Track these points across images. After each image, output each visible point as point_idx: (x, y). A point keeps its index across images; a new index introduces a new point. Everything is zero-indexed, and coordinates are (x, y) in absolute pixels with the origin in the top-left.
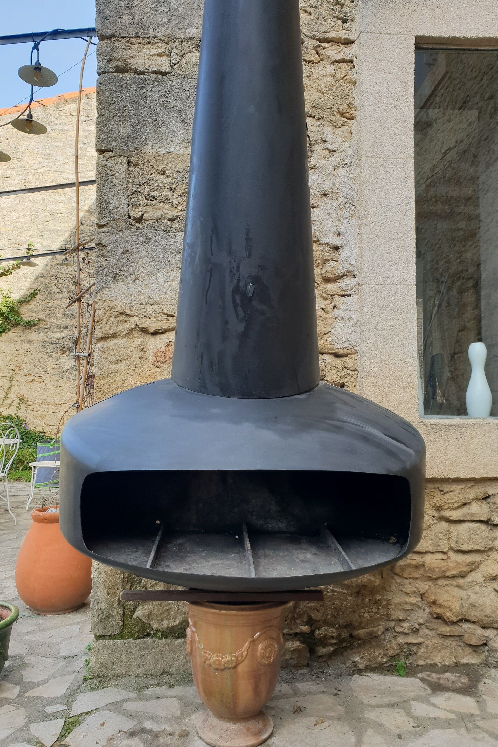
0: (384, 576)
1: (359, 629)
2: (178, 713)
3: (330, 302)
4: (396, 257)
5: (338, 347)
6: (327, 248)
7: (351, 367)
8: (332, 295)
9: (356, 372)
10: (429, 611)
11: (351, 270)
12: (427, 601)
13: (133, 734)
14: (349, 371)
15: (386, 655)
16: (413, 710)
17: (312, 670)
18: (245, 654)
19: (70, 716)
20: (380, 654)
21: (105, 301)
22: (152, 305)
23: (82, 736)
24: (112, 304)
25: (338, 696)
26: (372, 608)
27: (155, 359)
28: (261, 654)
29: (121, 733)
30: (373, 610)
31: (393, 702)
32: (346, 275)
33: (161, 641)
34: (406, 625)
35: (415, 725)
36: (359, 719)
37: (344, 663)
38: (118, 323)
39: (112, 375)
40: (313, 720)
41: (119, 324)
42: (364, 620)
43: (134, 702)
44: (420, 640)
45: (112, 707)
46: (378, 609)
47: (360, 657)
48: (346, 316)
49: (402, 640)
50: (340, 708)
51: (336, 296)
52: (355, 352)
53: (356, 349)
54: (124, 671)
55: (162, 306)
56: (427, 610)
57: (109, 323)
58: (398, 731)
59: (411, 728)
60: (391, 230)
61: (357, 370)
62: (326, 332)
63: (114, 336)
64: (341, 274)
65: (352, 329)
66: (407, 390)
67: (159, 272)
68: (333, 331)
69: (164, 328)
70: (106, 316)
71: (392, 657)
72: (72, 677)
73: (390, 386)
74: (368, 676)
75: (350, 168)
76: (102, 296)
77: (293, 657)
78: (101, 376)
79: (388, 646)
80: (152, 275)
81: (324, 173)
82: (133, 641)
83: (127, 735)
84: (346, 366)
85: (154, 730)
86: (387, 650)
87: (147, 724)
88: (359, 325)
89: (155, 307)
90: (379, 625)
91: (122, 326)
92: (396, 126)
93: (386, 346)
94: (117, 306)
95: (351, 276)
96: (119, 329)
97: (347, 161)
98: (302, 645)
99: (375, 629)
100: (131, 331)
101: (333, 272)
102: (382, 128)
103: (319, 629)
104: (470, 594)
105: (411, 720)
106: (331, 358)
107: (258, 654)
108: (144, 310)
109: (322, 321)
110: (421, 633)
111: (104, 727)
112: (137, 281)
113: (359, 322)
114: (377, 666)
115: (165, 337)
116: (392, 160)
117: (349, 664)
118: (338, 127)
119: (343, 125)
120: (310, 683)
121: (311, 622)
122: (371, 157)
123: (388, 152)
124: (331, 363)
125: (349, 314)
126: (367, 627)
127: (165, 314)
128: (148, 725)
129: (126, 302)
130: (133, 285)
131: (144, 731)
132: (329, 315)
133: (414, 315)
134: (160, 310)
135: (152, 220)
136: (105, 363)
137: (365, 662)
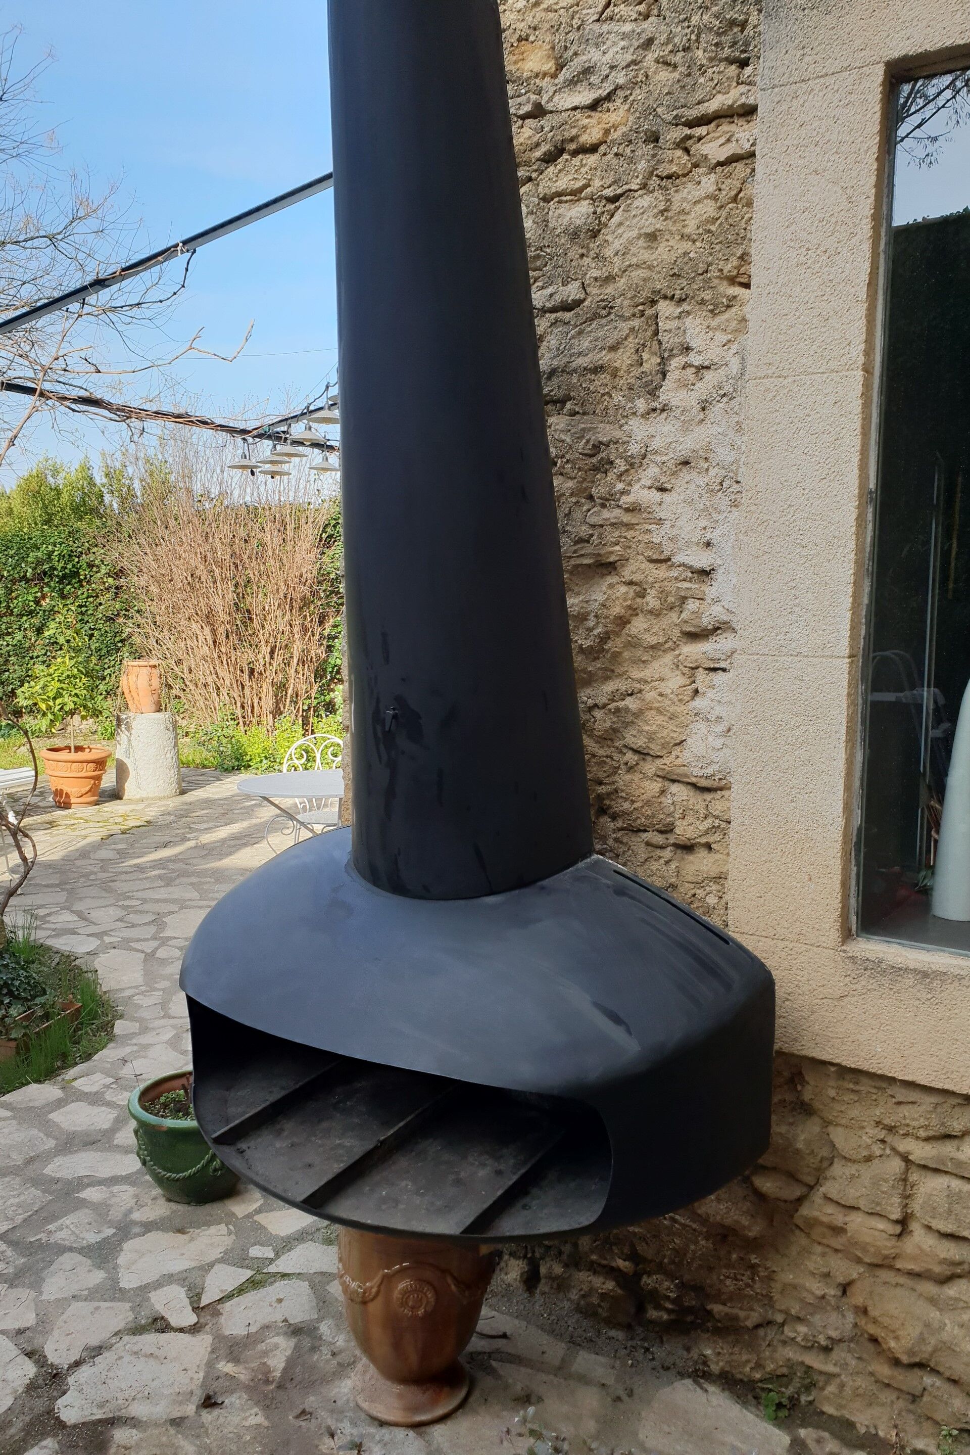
0: (775, 1224)
1: (716, 1303)
3: (688, 680)
4: (810, 595)
5: (695, 772)
6: (685, 573)
7: (721, 814)
8: (692, 668)
9: (730, 825)
10: (852, 1321)
11: (726, 619)
12: (851, 1302)
13: (296, 1332)
14: (717, 822)
15: (762, 1368)
17: (632, 1339)
18: (375, 1290)
19: (266, 1270)
20: (748, 1361)
23: (245, 1307)
25: (618, 1403)
26: (743, 1275)
28: (400, 1297)
29: (284, 1324)
30: (743, 1278)
32: (719, 629)
34: (802, 1329)
37: (688, 1350)
42: (725, 1290)
44: (830, 1368)
45: (317, 1280)
46: (753, 1279)
47: (714, 1350)
48: (712, 712)
49: (790, 1353)
51: (701, 669)
52: (729, 785)
53: (730, 779)
56: (850, 1319)
60: (801, 537)
61: (731, 822)
62: (678, 741)
64: (711, 626)
65: (722, 740)
66: (817, 880)
68: (689, 741)
71: (774, 1377)
73: (782, 868)
75: (733, 402)
77: (602, 1304)
79: (769, 1353)
81: (683, 418)
83: (288, 1330)
84: (712, 811)
86: (764, 1359)
88: (734, 733)
90: (752, 1309)
92: (825, 298)
95: (729, 631)
97: (727, 388)
98: (619, 1291)
99: (742, 1314)
101: (694, 622)
102: (794, 306)
103: (649, 1274)
104: (947, 1321)
106: (686, 793)
107: (396, 1296)
109: (671, 718)
110: (835, 1355)
111: (278, 1305)
113: (734, 728)
116: (813, 377)
117: (694, 1354)
118: (717, 312)
119: (728, 307)
120: (603, 1360)
121: (634, 1257)
122: (766, 377)
123: (805, 360)
124: (685, 803)
125: (719, 710)
126: (729, 1305)
131: (312, 1332)
132: (682, 708)
133: (840, 724)
137: (721, 1364)
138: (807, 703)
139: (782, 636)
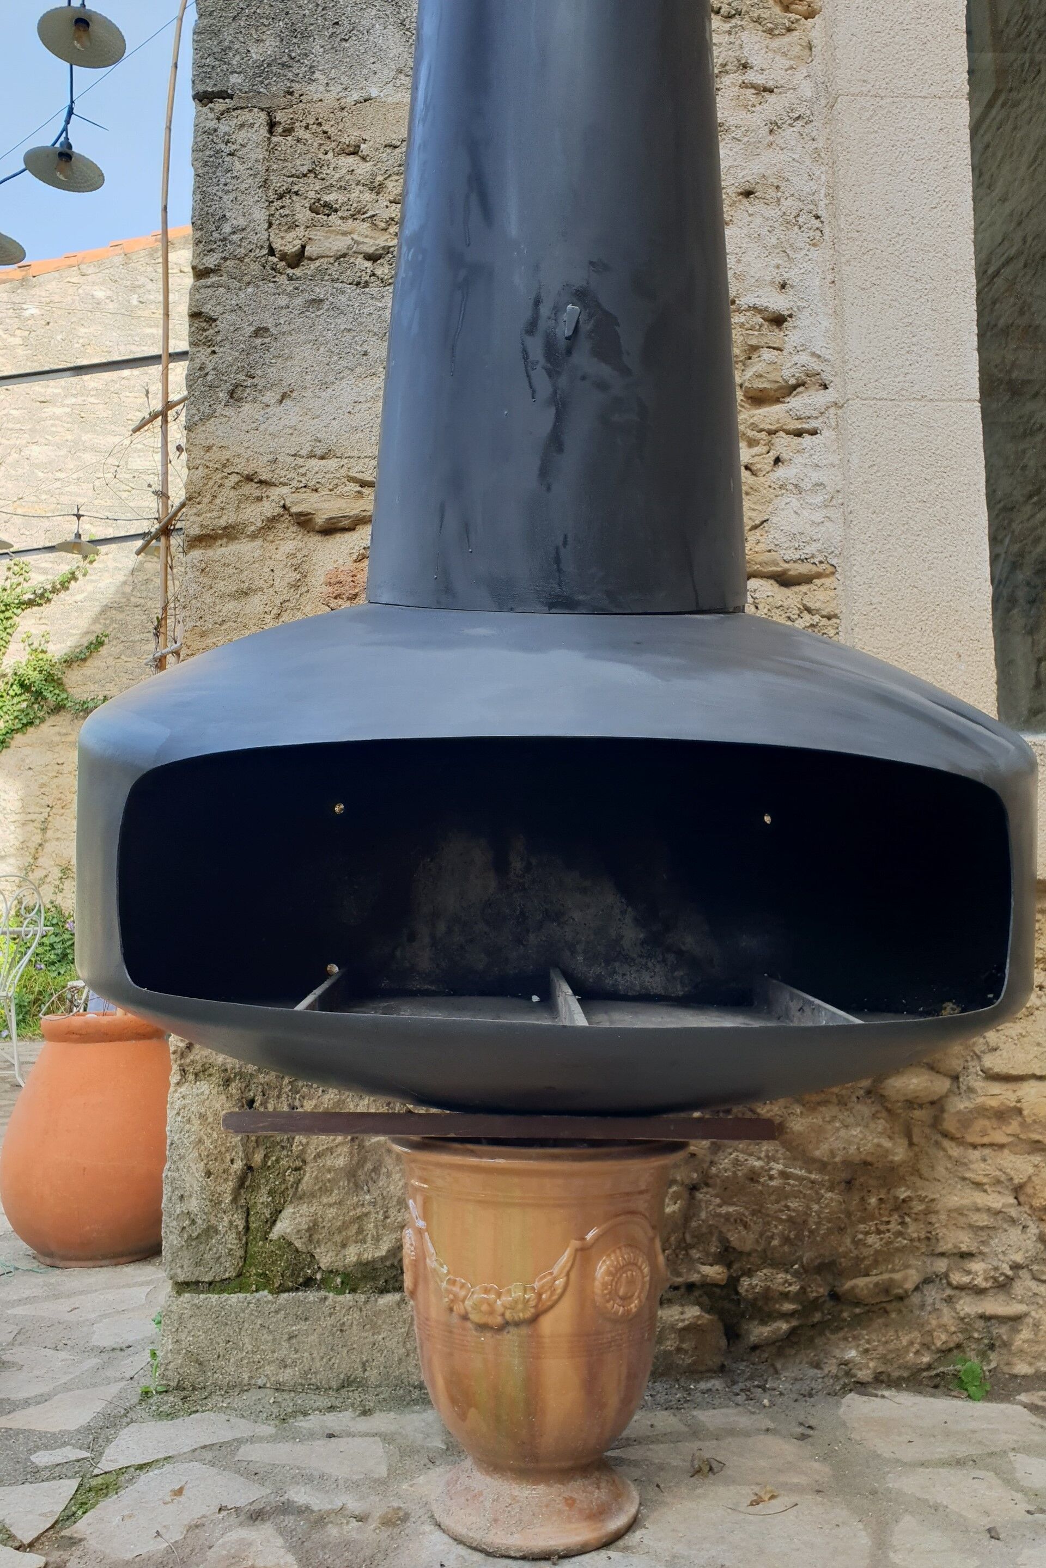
0: (915, 1140)
1: (855, 1277)
2: (382, 1471)
3: (766, 449)
4: (929, 333)
5: (787, 558)
6: (754, 319)
7: (822, 607)
8: (770, 433)
9: (834, 620)
10: (1037, 1231)
11: (818, 368)
12: (1031, 1207)
13: (257, 1516)
14: (816, 618)
15: (929, 1348)
16: (1019, 1475)
17: (734, 1383)
18: (560, 1282)
19: (96, 1472)
20: (911, 1343)
21: (209, 449)
22: (322, 458)
23: (119, 1518)
24: (227, 454)
25: (810, 1439)
26: (888, 1223)
27: (330, 589)
28: (605, 1285)
29: (224, 1513)
30: (889, 1227)
31: (960, 1455)
32: (803, 384)
33: (341, 1298)
34: (977, 1266)
35: (1031, 1508)
36: (874, 1492)
37: (818, 1366)
38: (240, 502)
39: (225, 627)
40: (747, 1493)
41: (243, 506)
42: (866, 1252)
43: (265, 1445)
44: (1016, 1308)
45: (208, 1455)
46: (903, 1223)
47: (858, 1351)
48: (806, 480)
49: (968, 1306)
50: (816, 1465)
51: (781, 434)
52: (831, 569)
53: (834, 562)
54: (246, 1376)
55: (346, 461)
56: (1033, 1230)
57: (218, 501)
58: (986, 1522)
59: (1021, 1515)
60: (914, 270)
61: (836, 616)
62: (757, 522)
63: (230, 533)
64: (792, 381)
65: (824, 512)
66: (967, 659)
67: (343, 378)
68: (774, 519)
69: (352, 513)
70: (210, 484)
71: (946, 1352)
72: (114, 1389)
73: (923, 650)
74: (883, 1397)
75: (809, 126)
76: (202, 436)
77: (684, 1346)
78: (197, 630)
79: (934, 1322)
80: (324, 385)
81: (746, 139)
82: (270, 1297)
83: (242, 1518)
84: (809, 605)
85: (316, 1508)
86: (930, 1333)
87: (297, 1493)
88: (840, 501)
89: (332, 463)
90: (907, 1267)
91: (249, 511)
92: (921, 21)
93: (910, 549)
94: (237, 460)
95: (817, 387)
96: (242, 517)
97: (802, 110)
98: (707, 1316)
99: (897, 1276)
100: (272, 522)
101: (772, 377)
102: (888, 24)
103: (749, 1273)
105: (1018, 1496)
106: (770, 588)
107: (597, 1284)
108: (303, 470)
110: (1018, 1288)
111: (182, 1499)
112: (288, 402)
113: (840, 496)
114: (905, 1374)
115: (354, 538)
116: (914, 100)
117: (831, 1367)
118: (777, 32)
119: (789, 30)
120: (730, 1411)
121: (727, 1255)
122: (861, 94)
123: (903, 82)
124: (770, 599)
125: (815, 476)
126: (875, 1272)
127: (353, 479)
128: (300, 1495)
129: (262, 450)
130: (278, 410)
131: (286, 1508)
132: (762, 479)
133: (978, 474)
134: (341, 471)
135: (326, 260)
136: (208, 598)
137: (871, 1364)
138: (938, 452)
139: (901, 378)
